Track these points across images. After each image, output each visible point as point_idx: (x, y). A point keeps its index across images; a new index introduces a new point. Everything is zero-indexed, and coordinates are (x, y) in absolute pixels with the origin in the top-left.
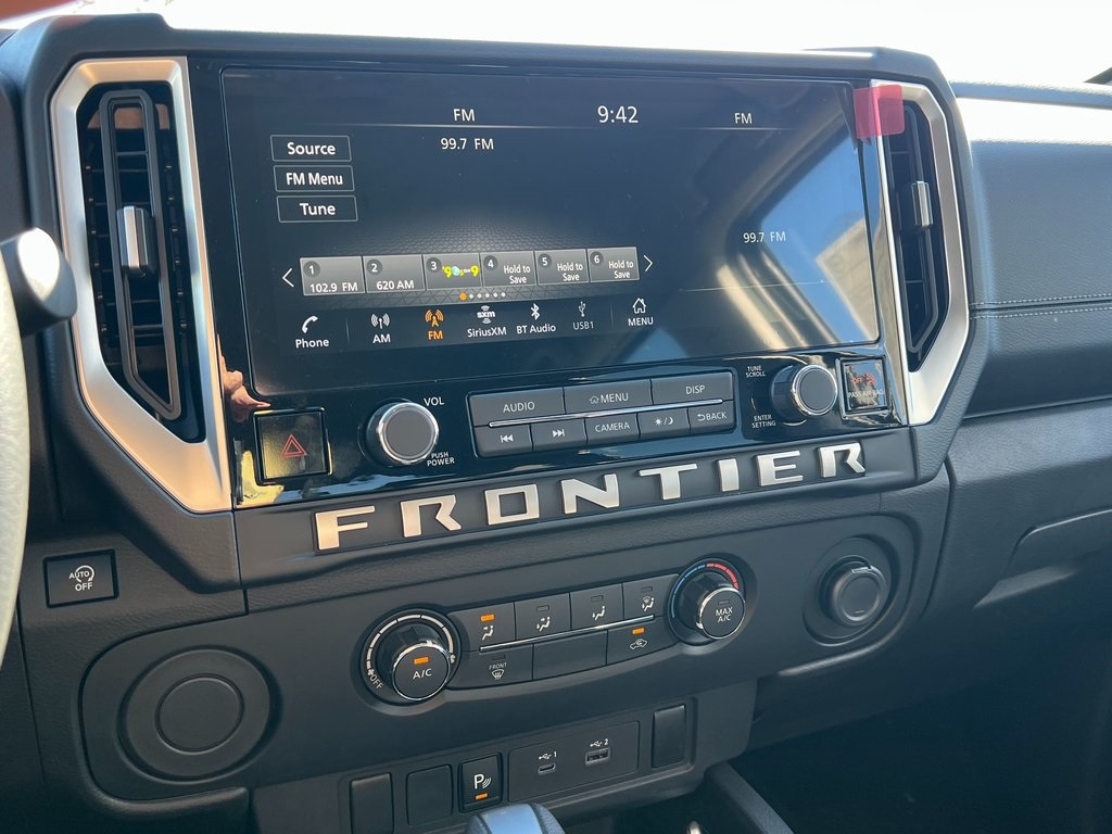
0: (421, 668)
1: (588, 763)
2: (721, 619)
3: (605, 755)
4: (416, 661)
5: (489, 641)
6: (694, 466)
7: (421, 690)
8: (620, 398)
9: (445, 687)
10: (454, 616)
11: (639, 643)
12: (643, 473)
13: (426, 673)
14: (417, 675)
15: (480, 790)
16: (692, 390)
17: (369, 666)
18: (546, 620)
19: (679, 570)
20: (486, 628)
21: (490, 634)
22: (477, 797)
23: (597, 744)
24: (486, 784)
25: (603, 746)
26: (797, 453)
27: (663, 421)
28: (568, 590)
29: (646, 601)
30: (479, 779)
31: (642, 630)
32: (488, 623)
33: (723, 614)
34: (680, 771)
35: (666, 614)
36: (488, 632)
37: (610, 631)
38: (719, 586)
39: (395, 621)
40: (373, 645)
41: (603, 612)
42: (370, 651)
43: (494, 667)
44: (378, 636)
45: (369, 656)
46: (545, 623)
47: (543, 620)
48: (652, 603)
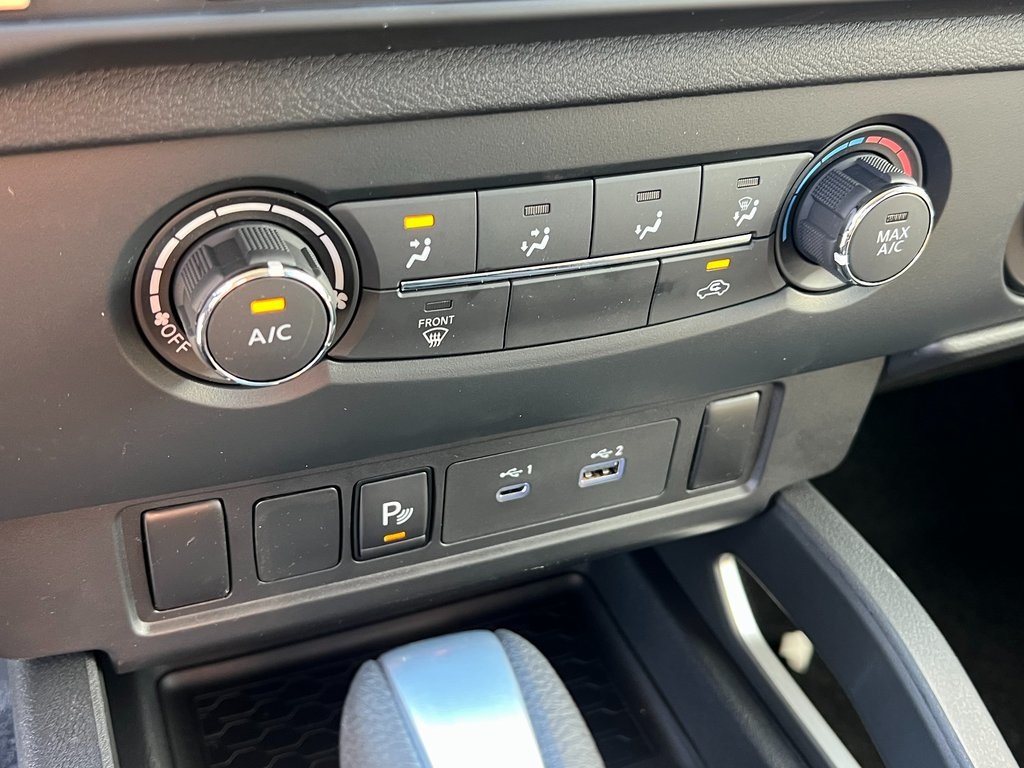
0: (266, 321)
1: (583, 483)
2: (884, 250)
3: (612, 470)
4: (258, 307)
5: (421, 272)
7: (267, 367)
9: (326, 357)
10: (346, 213)
11: (714, 287)
13: (278, 333)
14: (257, 336)
15: (393, 526)
17: (155, 304)
18: (542, 235)
19: (815, 147)
20: (415, 244)
21: (423, 257)
22: (386, 539)
23: (604, 454)
24: (405, 516)
25: (613, 457)
28: (592, 174)
29: (744, 206)
30: (391, 509)
31: (725, 263)
32: (420, 234)
33: (890, 241)
34: (732, 494)
35: (775, 232)
36: (419, 251)
37: (664, 261)
38: (893, 182)
39: (210, 216)
40: (161, 262)
41: (659, 222)
42: (156, 276)
43: (428, 322)
44: (172, 244)
45: (154, 287)
46: (539, 240)
47: (535, 233)
48: (754, 210)
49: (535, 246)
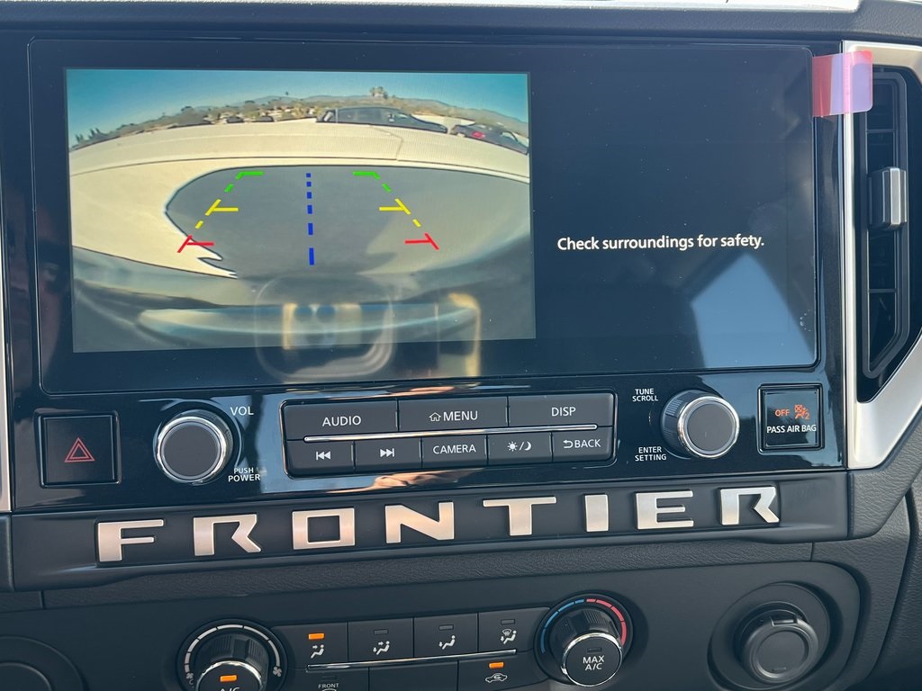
0: (228, 685)
2: (589, 667)
4: (223, 679)
5: (319, 659)
6: (553, 500)
8: (468, 416)
10: (279, 631)
11: (497, 677)
12: (487, 504)
16: (560, 411)
17: (187, 668)
19: (552, 606)
20: (315, 647)
21: (320, 653)
26: (690, 494)
27: (518, 445)
28: (413, 616)
29: (507, 634)
32: (318, 642)
33: (592, 662)
35: (534, 648)
36: (318, 650)
37: (460, 662)
38: (591, 629)
39: (214, 629)
40: (190, 649)
41: (453, 641)
42: (188, 656)
43: (324, 686)
44: (196, 641)
45: (187, 661)
46: (384, 647)
47: (381, 643)
48: (514, 636)
49: (381, 650)
